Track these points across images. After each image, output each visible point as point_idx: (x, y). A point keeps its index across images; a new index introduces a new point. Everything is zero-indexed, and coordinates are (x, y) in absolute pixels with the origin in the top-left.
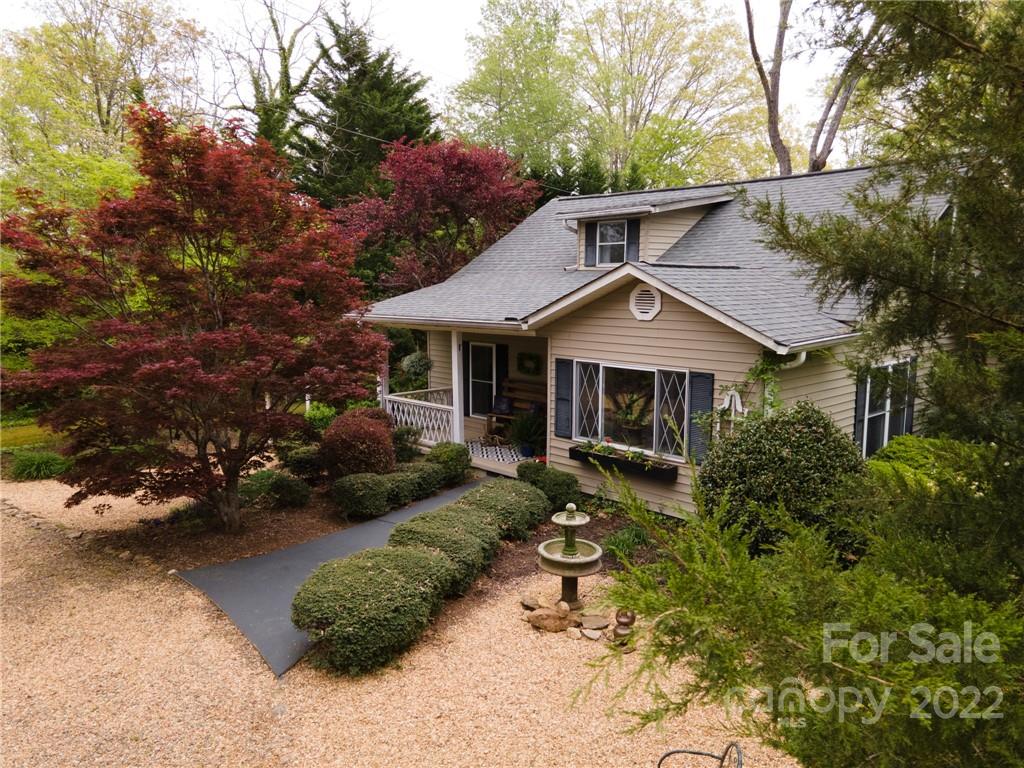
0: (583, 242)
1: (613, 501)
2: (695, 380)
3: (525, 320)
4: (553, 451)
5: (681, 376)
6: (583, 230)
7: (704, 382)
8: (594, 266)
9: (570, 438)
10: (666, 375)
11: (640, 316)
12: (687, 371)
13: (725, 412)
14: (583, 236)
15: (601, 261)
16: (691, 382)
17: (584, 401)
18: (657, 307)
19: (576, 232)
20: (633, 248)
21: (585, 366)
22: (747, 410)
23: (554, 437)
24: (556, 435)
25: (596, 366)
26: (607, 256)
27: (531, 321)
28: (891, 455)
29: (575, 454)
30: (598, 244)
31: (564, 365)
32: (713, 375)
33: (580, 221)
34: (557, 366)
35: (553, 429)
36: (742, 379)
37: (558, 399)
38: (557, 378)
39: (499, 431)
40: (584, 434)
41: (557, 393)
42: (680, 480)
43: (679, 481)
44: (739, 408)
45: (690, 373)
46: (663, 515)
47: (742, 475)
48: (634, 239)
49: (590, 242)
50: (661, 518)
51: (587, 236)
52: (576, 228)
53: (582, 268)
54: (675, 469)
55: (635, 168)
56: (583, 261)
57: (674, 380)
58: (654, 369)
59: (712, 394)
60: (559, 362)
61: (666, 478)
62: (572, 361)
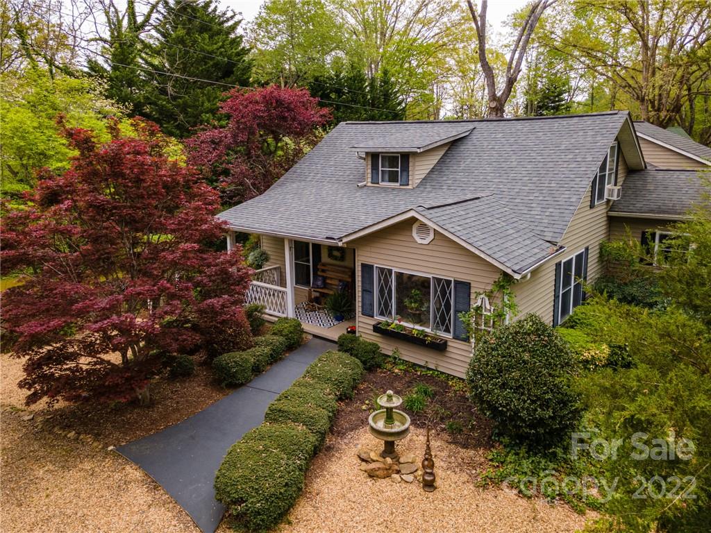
0: (370, 167)
1: (404, 360)
2: (458, 285)
3: (340, 239)
4: (361, 325)
5: (449, 282)
6: (370, 159)
7: (464, 287)
8: (378, 183)
9: (373, 317)
10: (439, 280)
11: (420, 241)
12: (452, 279)
13: (478, 308)
14: (370, 162)
15: (383, 181)
16: (455, 287)
17: (381, 291)
18: (431, 236)
19: (364, 159)
20: (405, 173)
21: (382, 270)
22: (493, 308)
23: (360, 315)
24: (362, 314)
25: (390, 271)
26: (387, 177)
27: (345, 240)
28: (577, 321)
29: (377, 329)
30: (380, 169)
31: (367, 268)
32: (470, 284)
33: (367, 153)
34: (362, 271)
35: (360, 310)
36: (489, 288)
37: (364, 291)
38: (363, 277)
39: (317, 300)
40: (382, 314)
41: (363, 286)
42: (449, 349)
43: (448, 350)
44: (488, 307)
45: (455, 280)
46: (438, 371)
47: (500, 371)
48: (406, 169)
49: (375, 167)
50: (436, 373)
51: (372, 166)
52: (364, 156)
53: (369, 184)
54: (446, 342)
55: (385, 72)
56: (370, 180)
57: (444, 285)
58: (430, 276)
59: (469, 296)
60: (364, 266)
61: (439, 347)
62: (373, 266)
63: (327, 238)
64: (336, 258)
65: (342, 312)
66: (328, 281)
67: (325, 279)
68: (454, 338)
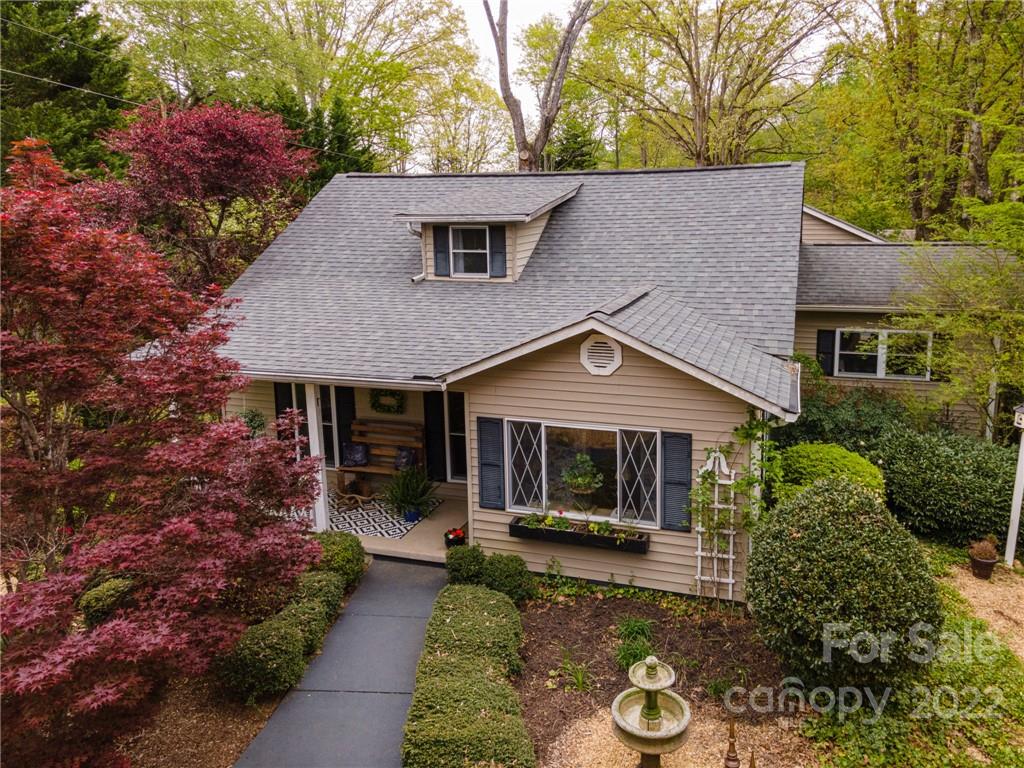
0: (431, 247)
1: (567, 577)
2: (668, 440)
3: (443, 378)
4: (477, 525)
5: (651, 436)
6: (430, 234)
7: (679, 444)
8: (449, 276)
9: (504, 509)
10: (629, 435)
11: (594, 371)
12: (658, 431)
13: (710, 474)
14: (431, 240)
15: (455, 271)
16: (664, 444)
17: (518, 465)
18: (617, 361)
19: (420, 235)
20: (499, 257)
21: (518, 426)
22: (734, 472)
23: (478, 509)
24: (481, 507)
25: (536, 427)
26: (461, 264)
27: (451, 379)
29: (517, 530)
30: (451, 251)
31: (490, 427)
32: (690, 435)
33: (424, 225)
34: (480, 430)
35: (477, 499)
36: (726, 439)
37: (483, 465)
38: (481, 440)
40: (520, 501)
41: (481, 457)
42: (653, 547)
43: (651, 549)
44: (726, 471)
45: (663, 433)
46: (635, 587)
48: (499, 249)
49: (441, 249)
50: (632, 591)
51: (435, 247)
52: (420, 230)
53: (431, 277)
54: (649, 535)
56: (432, 270)
57: (639, 441)
58: (615, 429)
59: (690, 455)
60: (481, 421)
61: (637, 547)
62: (502, 420)
63: (416, 378)
64: (388, 409)
65: (419, 504)
66: (375, 451)
67: (367, 448)
68: (662, 528)
